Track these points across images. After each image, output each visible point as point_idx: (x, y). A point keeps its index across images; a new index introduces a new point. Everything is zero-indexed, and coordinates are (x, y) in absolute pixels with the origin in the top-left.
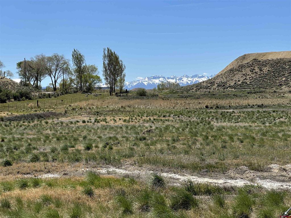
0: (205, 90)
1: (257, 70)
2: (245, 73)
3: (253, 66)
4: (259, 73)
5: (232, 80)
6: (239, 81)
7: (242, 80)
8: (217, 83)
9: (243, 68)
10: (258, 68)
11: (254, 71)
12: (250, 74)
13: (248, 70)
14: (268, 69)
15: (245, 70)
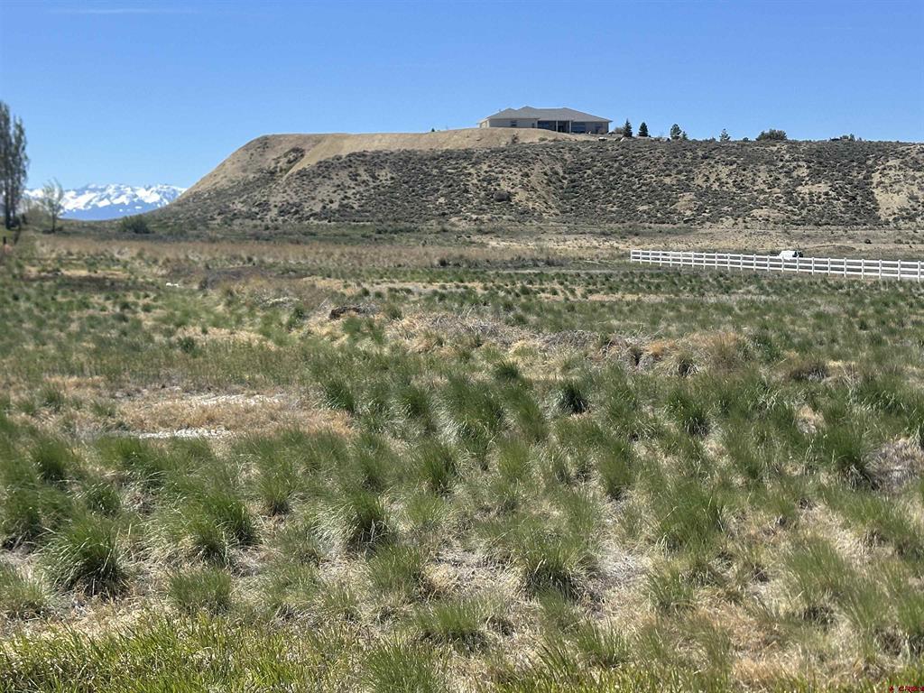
0: (248, 222)
1: (365, 177)
2: (340, 183)
3: (353, 165)
4: (372, 185)
5: (313, 199)
6: (331, 202)
7: (337, 198)
8: (276, 206)
9: (330, 170)
10: (366, 171)
11: (358, 178)
12: (353, 186)
13: (344, 174)
14: (389, 175)
15: (337, 175)
